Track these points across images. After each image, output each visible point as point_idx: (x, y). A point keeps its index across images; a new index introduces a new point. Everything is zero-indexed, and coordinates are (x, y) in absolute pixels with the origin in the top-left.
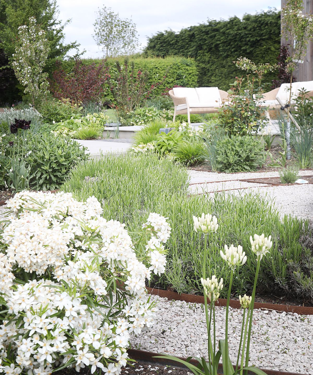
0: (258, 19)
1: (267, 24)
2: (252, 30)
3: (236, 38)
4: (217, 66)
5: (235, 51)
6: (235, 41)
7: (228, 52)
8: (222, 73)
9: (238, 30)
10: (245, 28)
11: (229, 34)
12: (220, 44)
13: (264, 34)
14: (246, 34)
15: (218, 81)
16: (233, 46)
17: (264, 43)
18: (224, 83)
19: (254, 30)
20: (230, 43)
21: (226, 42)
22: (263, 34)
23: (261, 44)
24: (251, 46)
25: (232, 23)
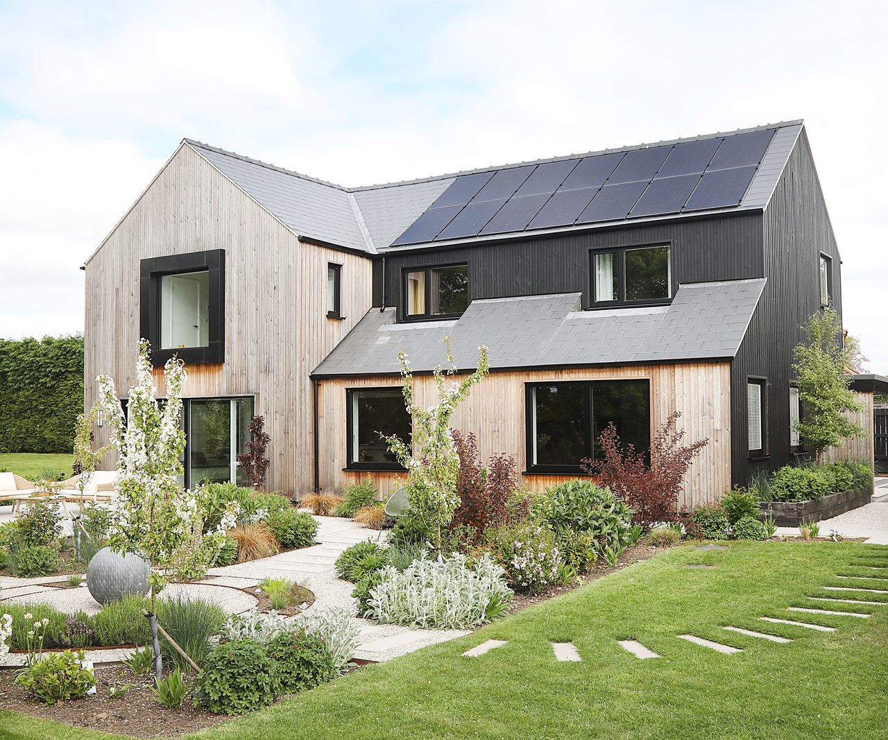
0: (62, 345)
1: (74, 353)
2: (55, 358)
3: (31, 366)
4: (4, 401)
5: (30, 383)
6: (32, 370)
7: (20, 384)
8: (10, 411)
9: (34, 356)
10: (45, 355)
11: (22, 360)
12: (8, 372)
13: (71, 366)
14: (47, 363)
15: (4, 420)
16: (27, 376)
17: (70, 376)
18: (13, 424)
19: (57, 359)
20: (24, 372)
21: (18, 369)
22: (69, 364)
23: (66, 377)
24: (53, 379)
25: (27, 346)
